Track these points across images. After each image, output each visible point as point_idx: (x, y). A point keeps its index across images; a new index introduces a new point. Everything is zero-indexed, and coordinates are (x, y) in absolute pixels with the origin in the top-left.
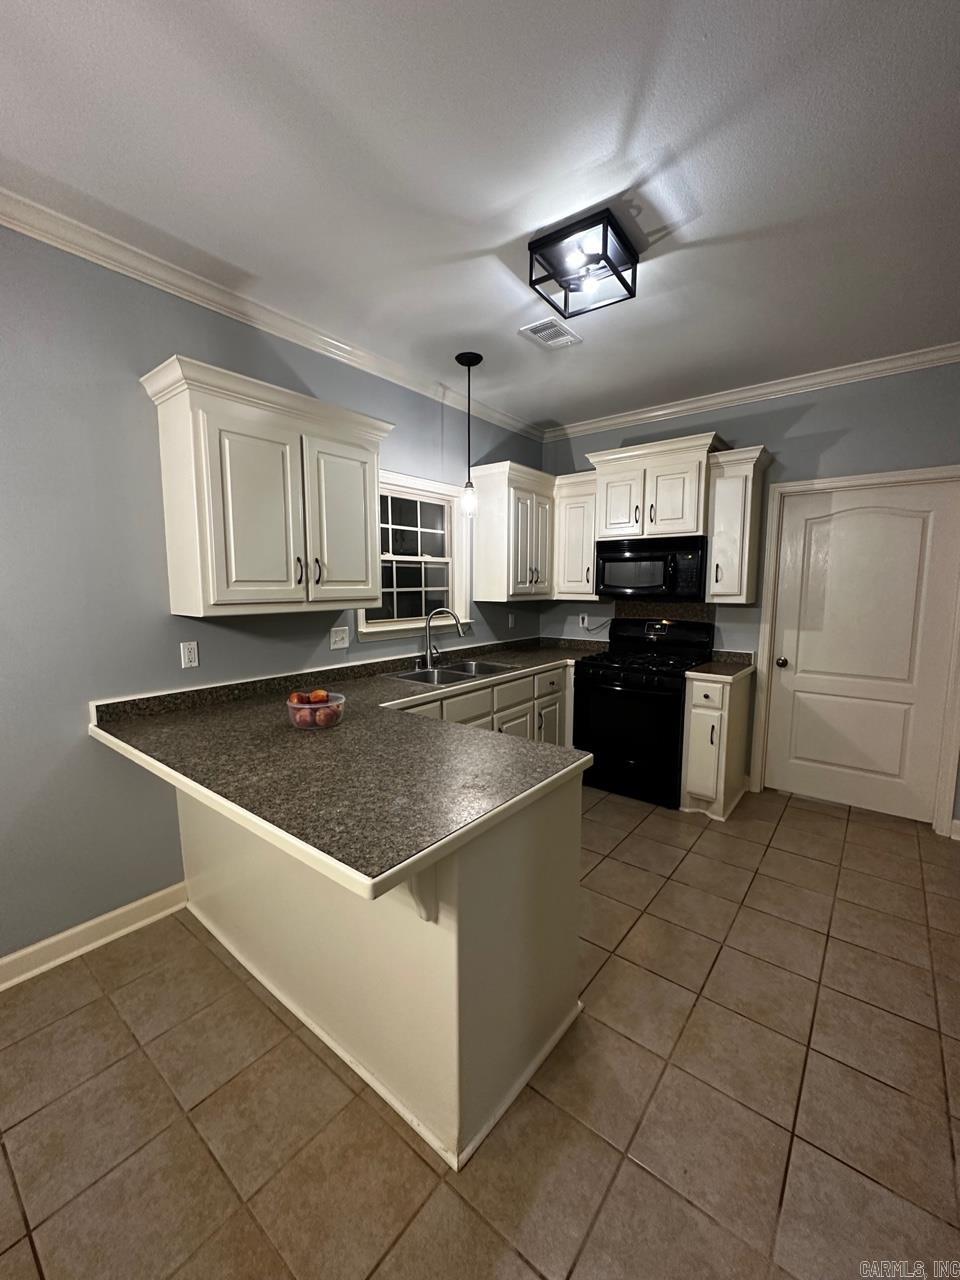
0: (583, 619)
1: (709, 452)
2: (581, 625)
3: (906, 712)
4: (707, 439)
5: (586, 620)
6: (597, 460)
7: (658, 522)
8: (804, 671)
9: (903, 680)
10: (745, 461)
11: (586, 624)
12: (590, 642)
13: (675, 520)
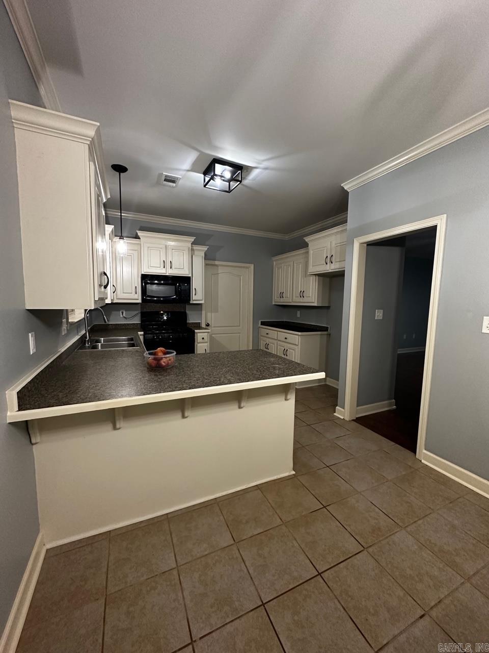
0: (122, 313)
1: (192, 244)
2: (121, 316)
3: (240, 336)
4: (192, 239)
5: (124, 313)
6: (142, 234)
7: (174, 269)
8: (214, 327)
9: (238, 326)
10: (202, 250)
11: (124, 315)
12: (128, 324)
13: (179, 269)
